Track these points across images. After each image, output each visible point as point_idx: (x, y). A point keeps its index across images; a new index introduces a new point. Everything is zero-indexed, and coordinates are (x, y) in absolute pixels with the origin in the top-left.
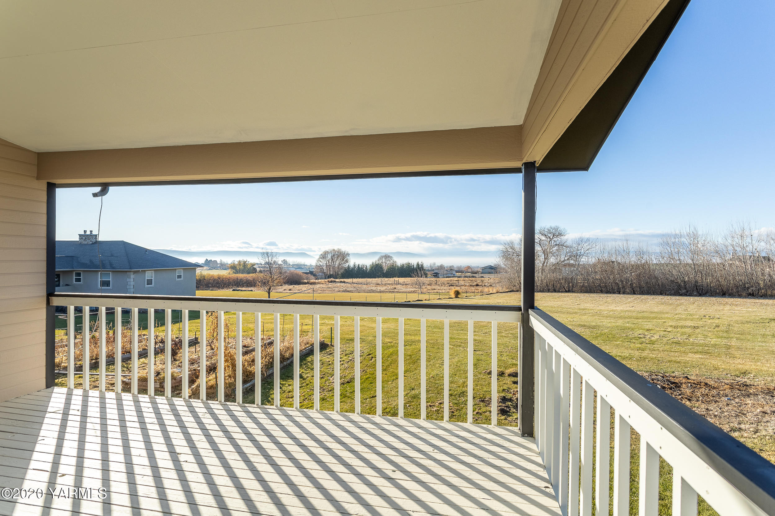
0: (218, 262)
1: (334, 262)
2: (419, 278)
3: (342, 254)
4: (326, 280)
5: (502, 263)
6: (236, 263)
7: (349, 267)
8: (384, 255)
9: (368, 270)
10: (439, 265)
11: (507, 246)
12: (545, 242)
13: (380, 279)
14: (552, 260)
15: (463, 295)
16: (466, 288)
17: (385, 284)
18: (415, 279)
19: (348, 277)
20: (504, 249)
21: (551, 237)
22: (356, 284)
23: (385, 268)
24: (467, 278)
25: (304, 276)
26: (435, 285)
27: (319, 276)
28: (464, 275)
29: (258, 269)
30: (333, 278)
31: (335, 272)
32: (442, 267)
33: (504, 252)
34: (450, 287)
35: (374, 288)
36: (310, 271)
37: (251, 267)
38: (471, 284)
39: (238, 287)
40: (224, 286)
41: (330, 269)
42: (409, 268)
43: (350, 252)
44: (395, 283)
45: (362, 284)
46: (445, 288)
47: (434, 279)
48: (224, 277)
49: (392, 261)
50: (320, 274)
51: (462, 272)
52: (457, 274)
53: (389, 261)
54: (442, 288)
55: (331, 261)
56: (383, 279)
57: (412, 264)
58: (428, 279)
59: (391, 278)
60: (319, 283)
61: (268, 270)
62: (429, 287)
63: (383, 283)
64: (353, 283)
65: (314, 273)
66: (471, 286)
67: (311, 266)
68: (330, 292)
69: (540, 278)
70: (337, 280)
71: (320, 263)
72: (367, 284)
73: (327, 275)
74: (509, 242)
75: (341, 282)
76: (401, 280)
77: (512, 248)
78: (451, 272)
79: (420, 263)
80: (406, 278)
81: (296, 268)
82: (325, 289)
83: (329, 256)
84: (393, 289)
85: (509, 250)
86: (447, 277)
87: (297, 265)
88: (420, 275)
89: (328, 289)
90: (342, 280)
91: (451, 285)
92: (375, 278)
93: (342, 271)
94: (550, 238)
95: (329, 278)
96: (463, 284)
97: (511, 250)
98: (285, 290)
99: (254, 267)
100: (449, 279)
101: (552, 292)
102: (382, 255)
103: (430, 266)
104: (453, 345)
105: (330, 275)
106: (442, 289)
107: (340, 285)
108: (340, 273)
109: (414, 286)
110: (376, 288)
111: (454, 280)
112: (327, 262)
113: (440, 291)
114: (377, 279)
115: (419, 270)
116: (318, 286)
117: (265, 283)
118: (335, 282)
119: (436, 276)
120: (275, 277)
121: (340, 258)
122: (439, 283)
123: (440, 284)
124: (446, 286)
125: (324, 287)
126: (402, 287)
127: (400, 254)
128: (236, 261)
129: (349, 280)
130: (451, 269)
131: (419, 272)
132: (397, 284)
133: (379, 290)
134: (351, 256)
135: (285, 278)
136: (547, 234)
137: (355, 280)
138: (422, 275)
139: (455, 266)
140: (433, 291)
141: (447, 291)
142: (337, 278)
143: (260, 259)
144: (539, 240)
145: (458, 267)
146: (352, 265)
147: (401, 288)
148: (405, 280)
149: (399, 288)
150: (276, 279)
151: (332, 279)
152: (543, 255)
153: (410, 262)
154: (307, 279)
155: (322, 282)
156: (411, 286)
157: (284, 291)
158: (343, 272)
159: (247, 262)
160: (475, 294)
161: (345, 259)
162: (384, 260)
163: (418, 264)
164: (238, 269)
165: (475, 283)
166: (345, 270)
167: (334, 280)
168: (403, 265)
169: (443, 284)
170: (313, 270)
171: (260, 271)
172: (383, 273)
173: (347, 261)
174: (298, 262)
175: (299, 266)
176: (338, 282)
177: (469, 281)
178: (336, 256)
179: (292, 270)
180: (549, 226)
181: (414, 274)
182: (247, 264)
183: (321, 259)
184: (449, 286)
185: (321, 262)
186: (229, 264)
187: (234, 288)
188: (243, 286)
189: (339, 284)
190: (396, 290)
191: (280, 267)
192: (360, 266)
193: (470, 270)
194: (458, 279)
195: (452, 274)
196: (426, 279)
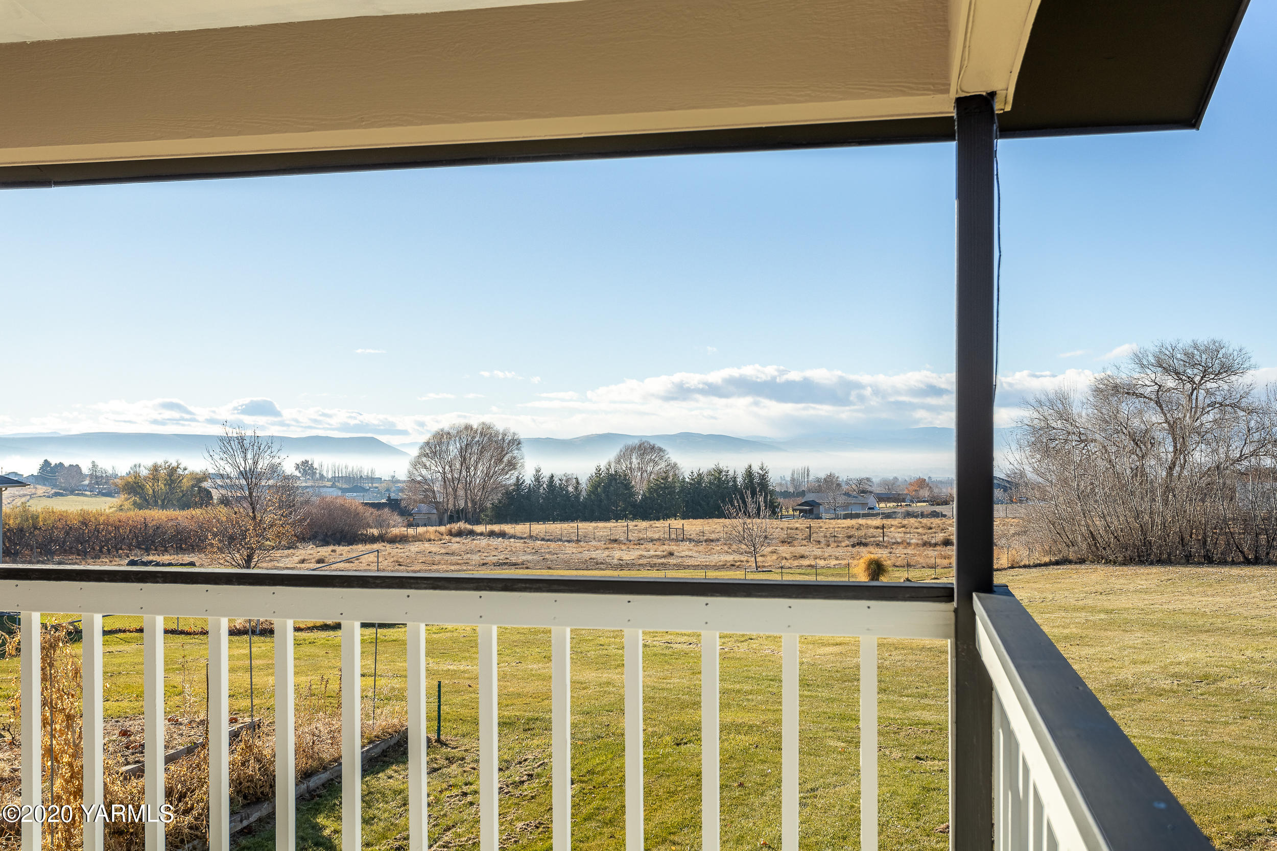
0: (85, 470)
1: (468, 468)
2: (749, 521)
3: (496, 442)
4: (442, 529)
5: (1028, 470)
6: (144, 472)
7: (518, 484)
8: (636, 442)
9: (584, 493)
10: (822, 475)
11: (1047, 412)
12: (1175, 395)
13: (622, 523)
14: (1200, 456)
15: (897, 574)
16: (909, 551)
17: (639, 542)
18: (736, 522)
19: (516, 519)
20: (1036, 421)
21: (1197, 379)
22: (543, 540)
23: (640, 487)
24: (912, 520)
25: (367, 514)
26: (804, 542)
27: (421, 516)
28: (903, 510)
29: (216, 495)
30: (468, 521)
31: (473, 501)
32: (830, 483)
33: (1034, 430)
34: (857, 549)
35: (600, 555)
36: (389, 499)
37: (193, 486)
38: (925, 538)
39: (147, 551)
40: (101, 551)
41: (455, 490)
42: (718, 486)
43: (522, 435)
44: (673, 536)
45: (561, 540)
46: (839, 552)
47: (801, 523)
48: (101, 519)
49: (663, 465)
50: (424, 508)
51: (897, 498)
52: (882, 505)
53: (652, 464)
54: (829, 551)
55: (458, 466)
56: (631, 524)
57: (731, 473)
58: (785, 523)
59: (658, 519)
60: (417, 539)
61: (245, 498)
62: (784, 550)
63: (630, 538)
64: (531, 537)
65: (403, 504)
66: (925, 544)
67: (394, 481)
68: (453, 568)
69: (1158, 520)
70: (479, 528)
71: (424, 472)
72: (578, 541)
73: (446, 510)
74: (1052, 396)
75: (492, 534)
76: (693, 526)
77: (1065, 416)
78: (861, 500)
79: (756, 469)
80: (710, 521)
81: (344, 491)
82: (437, 558)
83: (451, 448)
84: (664, 557)
85: (1054, 425)
86: (846, 517)
87: (348, 479)
88: (752, 508)
89: (446, 558)
90: (496, 528)
91: (860, 544)
92: (607, 519)
93: (496, 498)
94: (1191, 381)
95: (452, 520)
96: (899, 537)
97: (1059, 424)
98: (303, 561)
99: (205, 485)
100: (853, 522)
101: (1199, 564)
102: (631, 442)
103: (793, 480)
104: (846, 741)
105: (458, 512)
106: (826, 555)
107: (489, 545)
108: (489, 505)
109: (734, 547)
110: (607, 553)
111: (868, 527)
112: (447, 467)
113: (822, 563)
114: (611, 524)
115: (749, 492)
116: (414, 548)
117: (232, 539)
118: (471, 533)
119: (811, 511)
120: (268, 519)
121: (488, 455)
122: (819, 536)
123: (822, 540)
124: (843, 544)
125: (434, 549)
126: (695, 549)
127: (689, 440)
128: (142, 468)
129: (521, 528)
130: (862, 489)
131: (749, 500)
132: (677, 540)
133: (615, 561)
134: (525, 449)
135: (300, 521)
136: (1181, 370)
137: (538, 528)
138: (759, 509)
139: (876, 480)
140: (796, 563)
141: (844, 562)
142: (478, 522)
143: (216, 457)
144: (1156, 387)
145: (885, 483)
146: (528, 477)
147: (690, 553)
148: (707, 528)
149: (683, 554)
150: (272, 526)
151: (462, 525)
152: (1169, 440)
153: (723, 465)
154: (379, 525)
155: (427, 536)
156: (726, 548)
157: (299, 565)
158: (500, 502)
159: (180, 471)
160: (939, 570)
161: (505, 459)
162: (635, 461)
163: (749, 474)
164: (151, 492)
165: (940, 536)
166: (508, 494)
167: (469, 527)
168: (699, 475)
169: (832, 539)
170: (401, 495)
171: (225, 501)
172: (634, 505)
173: (512, 465)
174: (350, 469)
175: (355, 483)
176: (481, 534)
177: (920, 530)
178: (475, 449)
179: (331, 494)
180: (1190, 342)
181: (733, 505)
182: (180, 475)
183: (424, 459)
184: (853, 546)
185: (425, 466)
186: (122, 478)
187: (136, 555)
188: (166, 550)
189: (483, 542)
190: (672, 561)
191: (286, 487)
192: (557, 482)
193: (925, 493)
194: (885, 522)
195: (864, 505)
196: (775, 523)
